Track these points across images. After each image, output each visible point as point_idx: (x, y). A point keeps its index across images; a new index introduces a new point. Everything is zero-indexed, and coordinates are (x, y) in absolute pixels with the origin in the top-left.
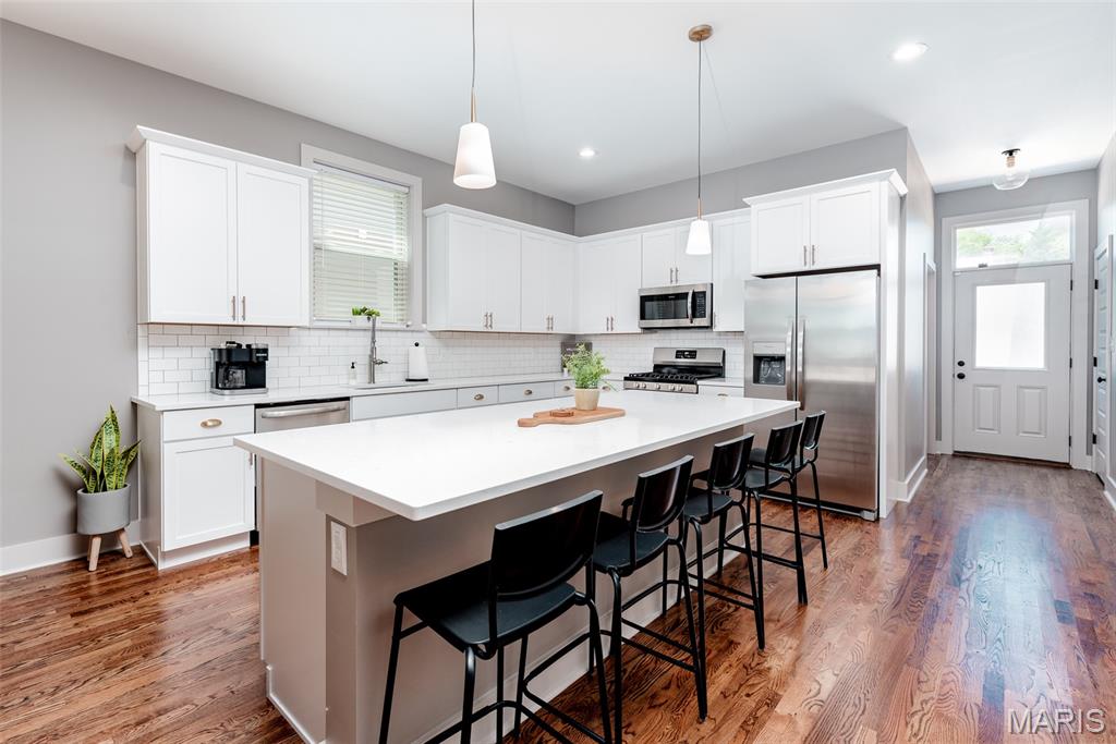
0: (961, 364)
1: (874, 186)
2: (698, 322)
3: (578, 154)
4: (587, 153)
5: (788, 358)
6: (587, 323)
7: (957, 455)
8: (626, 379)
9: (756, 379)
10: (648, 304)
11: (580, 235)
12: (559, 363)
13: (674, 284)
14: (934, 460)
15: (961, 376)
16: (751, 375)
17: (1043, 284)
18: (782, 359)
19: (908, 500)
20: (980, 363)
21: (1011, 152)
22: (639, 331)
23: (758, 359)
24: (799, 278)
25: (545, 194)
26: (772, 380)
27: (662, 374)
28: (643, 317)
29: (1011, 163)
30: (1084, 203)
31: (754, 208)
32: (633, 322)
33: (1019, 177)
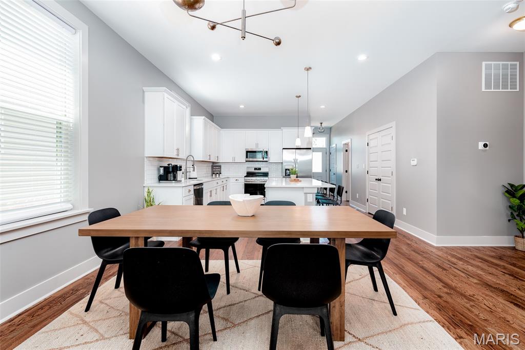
2: (265, 160)
3: (239, 107)
4: (242, 106)
8: (245, 177)
9: (286, 175)
10: (248, 153)
11: (222, 127)
12: (211, 172)
13: (257, 148)
16: (284, 175)
21: (321, 123)
22: (245, 162)
23: (285, 170)
24: (296, 150)
28: (247, 157)
29: (321, 126)
30: (328, 135)
31: (284, 130)
32: (244, 159)
33: (323, 128)
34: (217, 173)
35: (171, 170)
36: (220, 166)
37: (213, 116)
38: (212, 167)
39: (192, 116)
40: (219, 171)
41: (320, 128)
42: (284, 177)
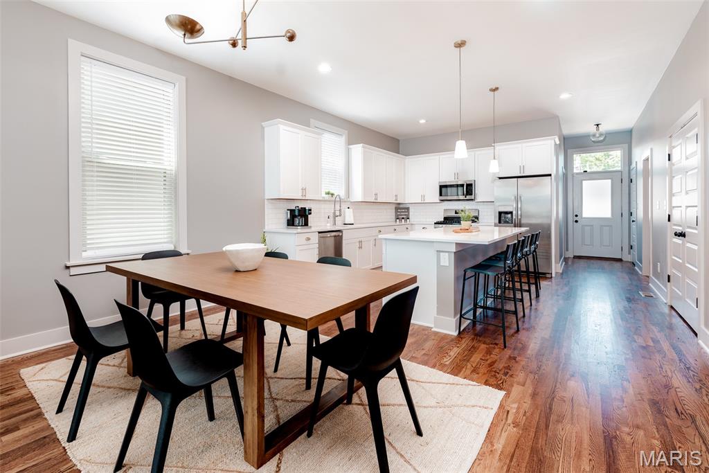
0: (576, 216)
1: (549, 141)
2: (468, 197)
3: (418, 122)
4: (422, 121)
5: (514, 213)
6: (408, 198)
7: (575, 257)
8: (435, 223)
9: (500, 222)
10: (443, 190)
11: (406, 155)
12: (394, 217)
13: (456, 180)
14: (566, 260)
15: (576, 221)
16: (497, 222)
17: (610, 181)
18: (511, 213)
19: (561, 272)
20: (584, 216)
21: (598, 125)
22: (439, 201)
23: (500, 213)
24: (519, 179)
25: (391, 136)
26: (506, 222)
27: (448, 220)
28: (441, 195)
29: (598, 129)
30: (626, 146)
31: (497, 148)
32: (436, 198)
33: (601, 135)
34: (403, 218)
35: (297, 213)
36: (408, 209)
37: (398, 141)
38: (397, 209)
39: (349, 145)
40: (405, 215)
41: (594, 135)
42: (496, 225)
